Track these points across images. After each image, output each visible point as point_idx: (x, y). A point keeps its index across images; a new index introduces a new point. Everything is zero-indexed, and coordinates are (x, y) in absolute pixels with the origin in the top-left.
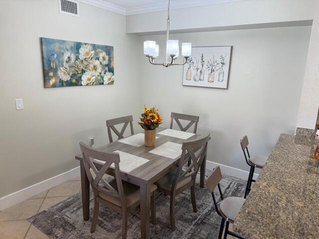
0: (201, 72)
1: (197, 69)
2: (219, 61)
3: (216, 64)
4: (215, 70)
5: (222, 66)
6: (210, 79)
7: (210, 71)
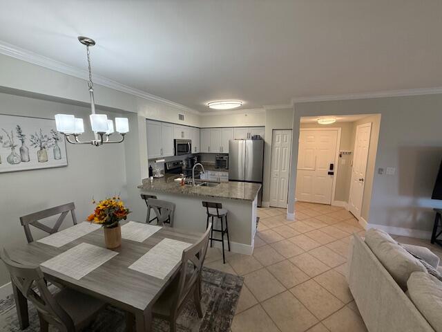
0: (21, 150)
1: (13, 147)
2: (51, 136)
3: (46, 139)
4: (46, 146)
5: (56, 142)
6: (42, 158)
7: (39, 148)
